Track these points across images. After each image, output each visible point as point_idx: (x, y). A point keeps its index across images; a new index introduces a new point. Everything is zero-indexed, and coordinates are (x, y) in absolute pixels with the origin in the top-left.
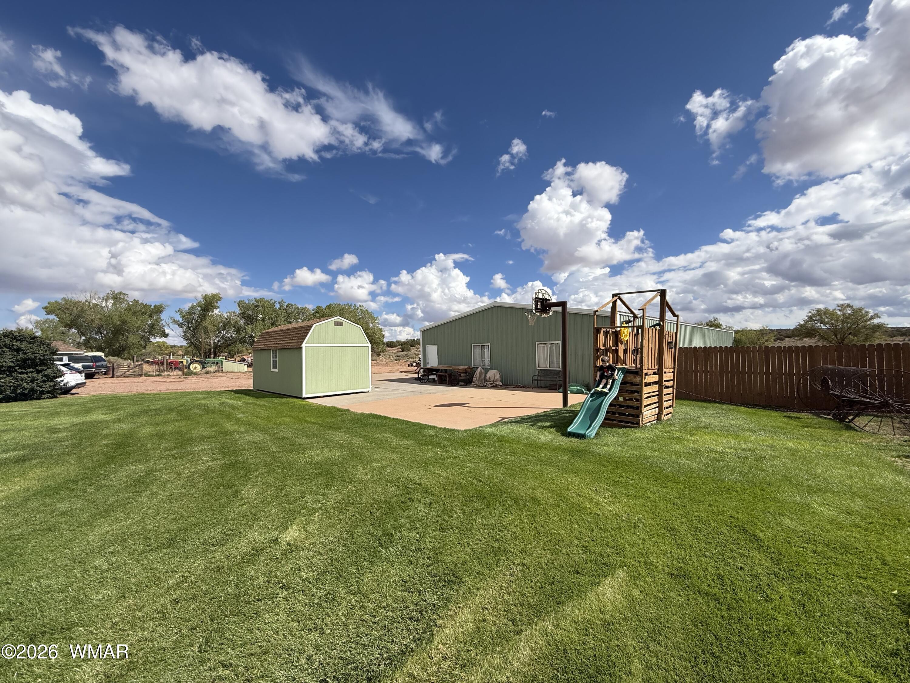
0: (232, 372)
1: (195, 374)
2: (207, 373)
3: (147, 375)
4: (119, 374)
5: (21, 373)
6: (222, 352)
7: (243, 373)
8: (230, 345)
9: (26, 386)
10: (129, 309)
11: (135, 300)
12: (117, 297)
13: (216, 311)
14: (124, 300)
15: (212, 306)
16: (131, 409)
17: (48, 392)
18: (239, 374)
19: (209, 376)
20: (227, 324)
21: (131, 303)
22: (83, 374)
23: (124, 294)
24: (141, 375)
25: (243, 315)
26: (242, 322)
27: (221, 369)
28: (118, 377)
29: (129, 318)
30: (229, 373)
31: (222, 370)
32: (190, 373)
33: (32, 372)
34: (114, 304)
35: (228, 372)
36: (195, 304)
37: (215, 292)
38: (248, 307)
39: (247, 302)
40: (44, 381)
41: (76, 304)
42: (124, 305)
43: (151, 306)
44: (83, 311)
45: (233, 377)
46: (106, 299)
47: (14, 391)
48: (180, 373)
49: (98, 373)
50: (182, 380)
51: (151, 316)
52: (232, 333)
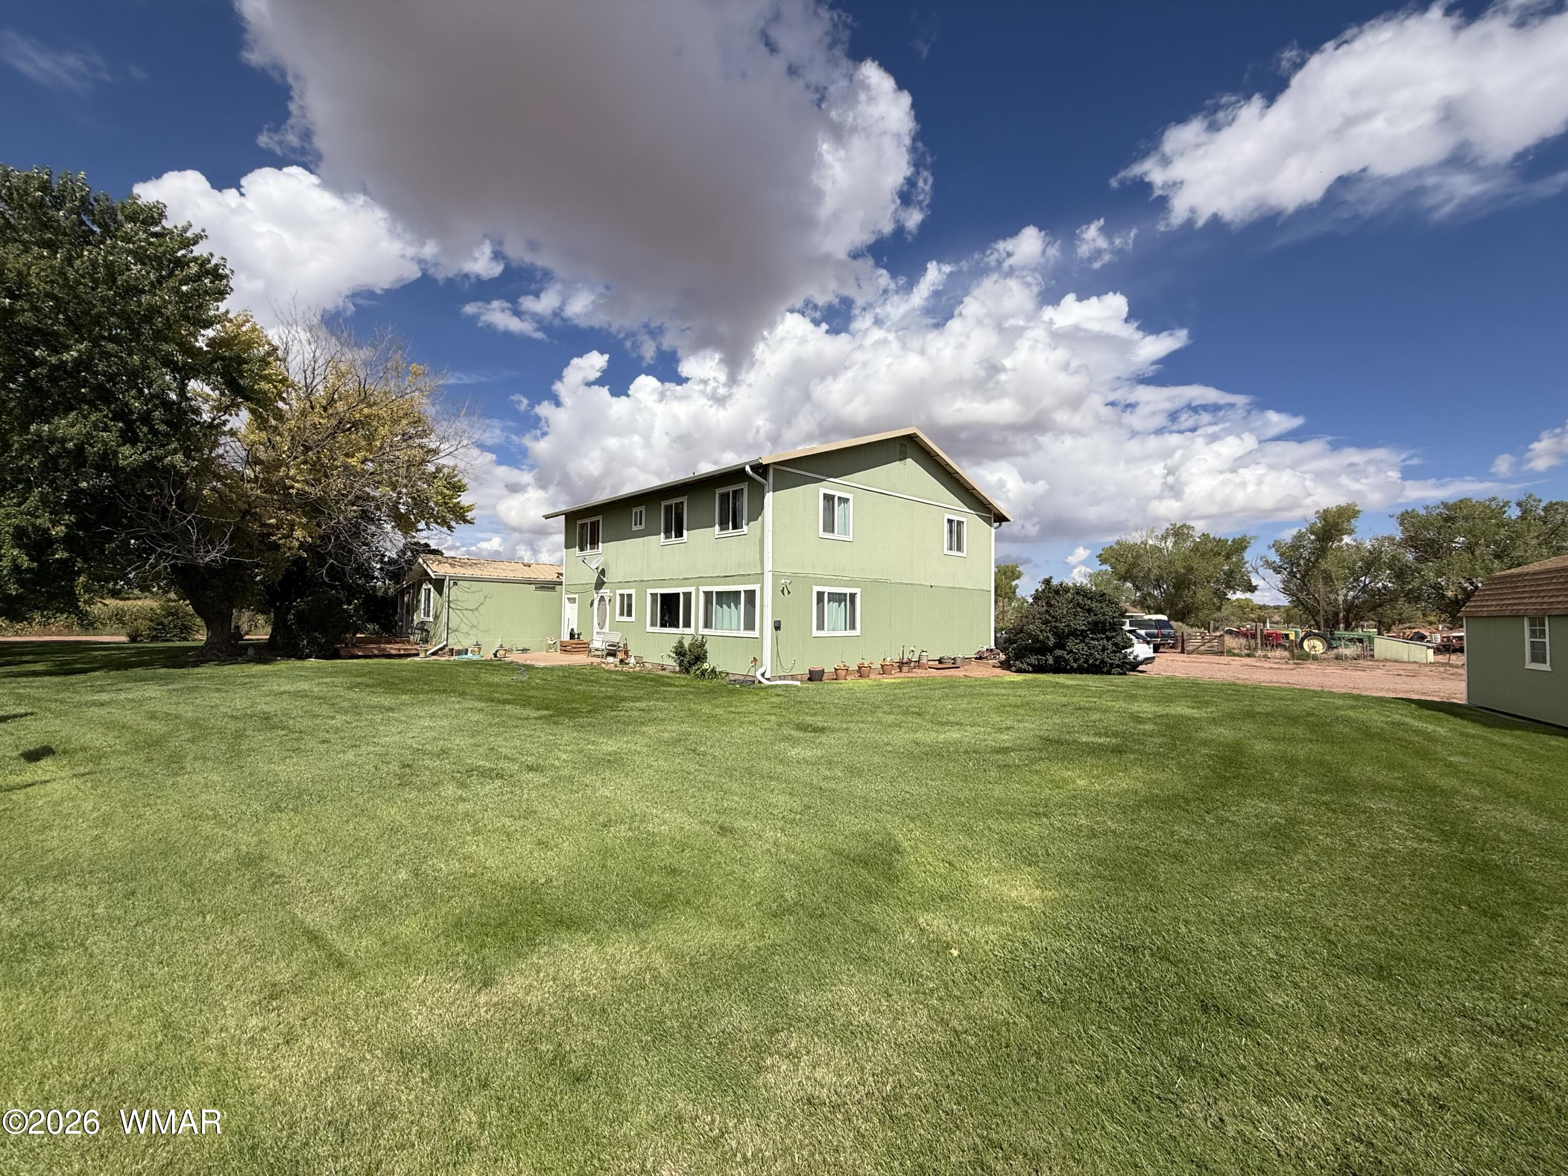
0: (1396, 661)
1: (1315, 658)
2: (1338, 658)
3: (1230, 653)
4: (1190, 648)
5: (1093, 639)
6: (1362, 619)
7: (1426, 665)
8: (1380, 605)
9: (1098, 656)
10: (1196, 549)
11: (1203, 535)
12: (1179, 532)
13: (1347, 539)
14: (1189, 536)
15: (1339, 531)
16: (1227, 707)
17: (1118, 666)
18: (1416, 667)
19: (1344, 664)
20: (1372, 563)
21: (1198, 540)
22: (1152, 646)
23: (1189, 528)
24: (1221, 653)
25: (1411, 541)
26: (1410, 557)
27: (1369, 653)
28: (1190, 653)
29: (1196, 562)
30: (1390, 663)
31: (1372, 656)
32: (1306, 657)
33: (1102, 639)
34: (1175, 543)
35: (1386, 660)
36: (1304, 530)
37: (1342, 501)
38: (1426, 524)
39: (1423, 512)
40: (1114, 652)
41: (1131, 548)
42: (1188, 543)
43: (1227, 541)
44: (1138, 557)
45: (1402, 672)
46: (1164, 538)
47: (1086, 661)
48: (1286, 654)
49: (1164, 645)
50: (1292, 667)
51: (1228, 557)
52: (1384, 581)
